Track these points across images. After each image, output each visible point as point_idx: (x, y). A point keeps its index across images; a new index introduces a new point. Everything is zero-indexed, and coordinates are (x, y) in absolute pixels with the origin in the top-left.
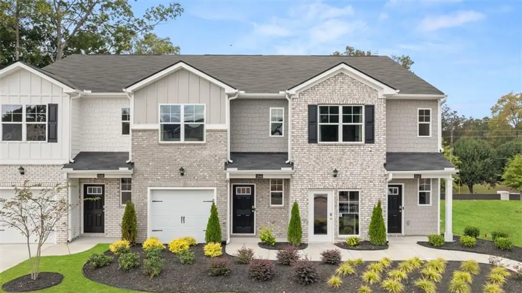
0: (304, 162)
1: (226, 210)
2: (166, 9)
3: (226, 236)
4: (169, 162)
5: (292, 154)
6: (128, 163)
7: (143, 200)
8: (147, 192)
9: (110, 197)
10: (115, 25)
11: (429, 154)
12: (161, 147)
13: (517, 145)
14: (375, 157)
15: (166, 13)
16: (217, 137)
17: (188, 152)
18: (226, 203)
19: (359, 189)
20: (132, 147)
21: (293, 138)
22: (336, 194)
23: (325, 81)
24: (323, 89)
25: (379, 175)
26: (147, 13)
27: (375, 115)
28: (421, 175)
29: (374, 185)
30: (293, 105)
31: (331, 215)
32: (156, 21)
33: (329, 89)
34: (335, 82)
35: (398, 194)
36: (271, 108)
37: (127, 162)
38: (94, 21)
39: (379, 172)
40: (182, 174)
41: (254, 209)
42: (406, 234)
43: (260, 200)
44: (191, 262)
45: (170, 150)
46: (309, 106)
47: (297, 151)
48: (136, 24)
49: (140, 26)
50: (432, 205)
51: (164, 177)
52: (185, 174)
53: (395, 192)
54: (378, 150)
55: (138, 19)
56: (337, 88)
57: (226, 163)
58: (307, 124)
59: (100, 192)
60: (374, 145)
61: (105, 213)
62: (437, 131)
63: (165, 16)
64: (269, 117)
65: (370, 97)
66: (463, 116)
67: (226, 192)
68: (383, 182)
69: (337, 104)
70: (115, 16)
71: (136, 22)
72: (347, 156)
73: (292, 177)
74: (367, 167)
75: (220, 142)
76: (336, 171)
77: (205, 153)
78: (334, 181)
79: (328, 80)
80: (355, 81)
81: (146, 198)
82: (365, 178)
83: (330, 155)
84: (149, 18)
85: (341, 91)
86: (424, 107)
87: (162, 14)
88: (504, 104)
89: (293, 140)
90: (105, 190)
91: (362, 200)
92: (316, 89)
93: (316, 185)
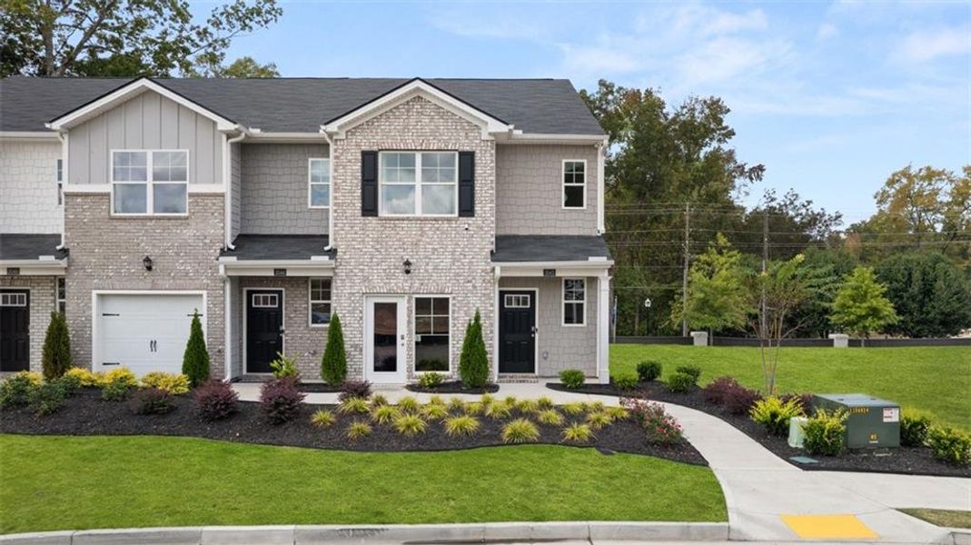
0: (354, 248)
1: (223, 329)
2: (248, 9)
3: (223, 372)
4: (127, 248)
5: (335, 234)
6: (61, 250)
7: (84, 312)
8: (90, 299)
9: (38, 310)
10: (158, 38)
11: (580, 238)
12: (115, 223)
13: (908, 261)
14: (476, 240)
15: (249, 15)
16: (206, 205)
17: (158, 231)
18: (224, 318)
19: (448, 294)
20: (66, 222)
21: (335, 208)
22: (409, 301)
23: (391, 111)
24: (387, 124)
25: (483, 271)
26: (214, 16)
27: (476, 168)
28: (555, 270)
29: (474, 287)
30: (336, 151)
31: (403, 338)
32: (231, 31)
33: (398, 123)
34: (408, 111)
35: (528, 306)
36: (310, 160)
37: (58, 248)
38: (119, 30)
39: (482, 265)
40: (149, 268)
41: (283, 331)
42: (542, 374)
43: (292, 315)
44: (119, 398)
45: (129, 227)
46: (364, 154)
47: (343, 230)
48: (194, 36)
49: (201, 40)
50: (588, 324)
51: (120, 272)
52: (154, 268)
53: (525, 302)
54: (481, 228)
55: (198, 27)
56: (412, 122)
57: (222, 250)
58: (360, 184)
59: (23, 303)
60: (474, 219)
61: (31, 337)
62: (596, 198)
63: (247, 21)
64: (307, 174)
65: (467, 138)
66: (822, 209)
67: (222, 299)
68: (489, 282)
69: (412, 150)
70: (157, 22)
71: (194, 32)
72: (428, 238)
73: (335, 274)
74: (462, 257)
75: (213, 214)
76: (407, 263)
77: (188, 233)
78: (406, 281)
79: (395, 108)
80: (442, 110)
81: (90, 308)
82: (458, 275)
83: (398, 236)
84: (217, 24)
85: (419, 127)
86: (574, 158)
87: (243, 17)
88: (897, 186)
89: (335, 211)
90: (31, 298)
91: (453, 312)
92: (376, 124)
93: (375, 287)
